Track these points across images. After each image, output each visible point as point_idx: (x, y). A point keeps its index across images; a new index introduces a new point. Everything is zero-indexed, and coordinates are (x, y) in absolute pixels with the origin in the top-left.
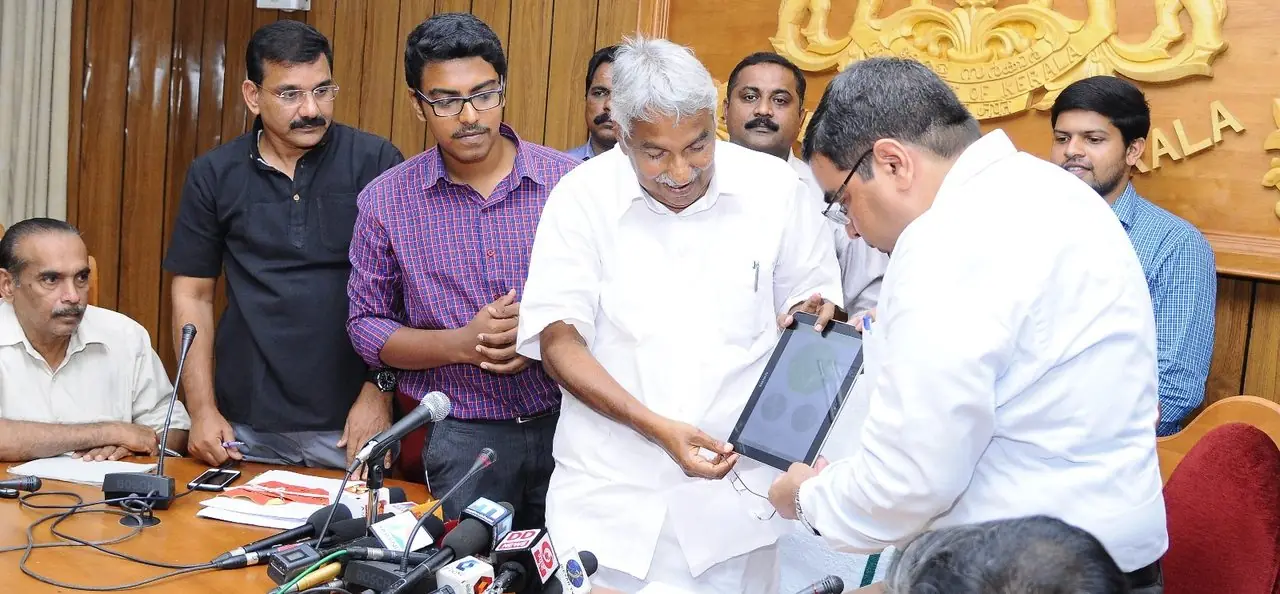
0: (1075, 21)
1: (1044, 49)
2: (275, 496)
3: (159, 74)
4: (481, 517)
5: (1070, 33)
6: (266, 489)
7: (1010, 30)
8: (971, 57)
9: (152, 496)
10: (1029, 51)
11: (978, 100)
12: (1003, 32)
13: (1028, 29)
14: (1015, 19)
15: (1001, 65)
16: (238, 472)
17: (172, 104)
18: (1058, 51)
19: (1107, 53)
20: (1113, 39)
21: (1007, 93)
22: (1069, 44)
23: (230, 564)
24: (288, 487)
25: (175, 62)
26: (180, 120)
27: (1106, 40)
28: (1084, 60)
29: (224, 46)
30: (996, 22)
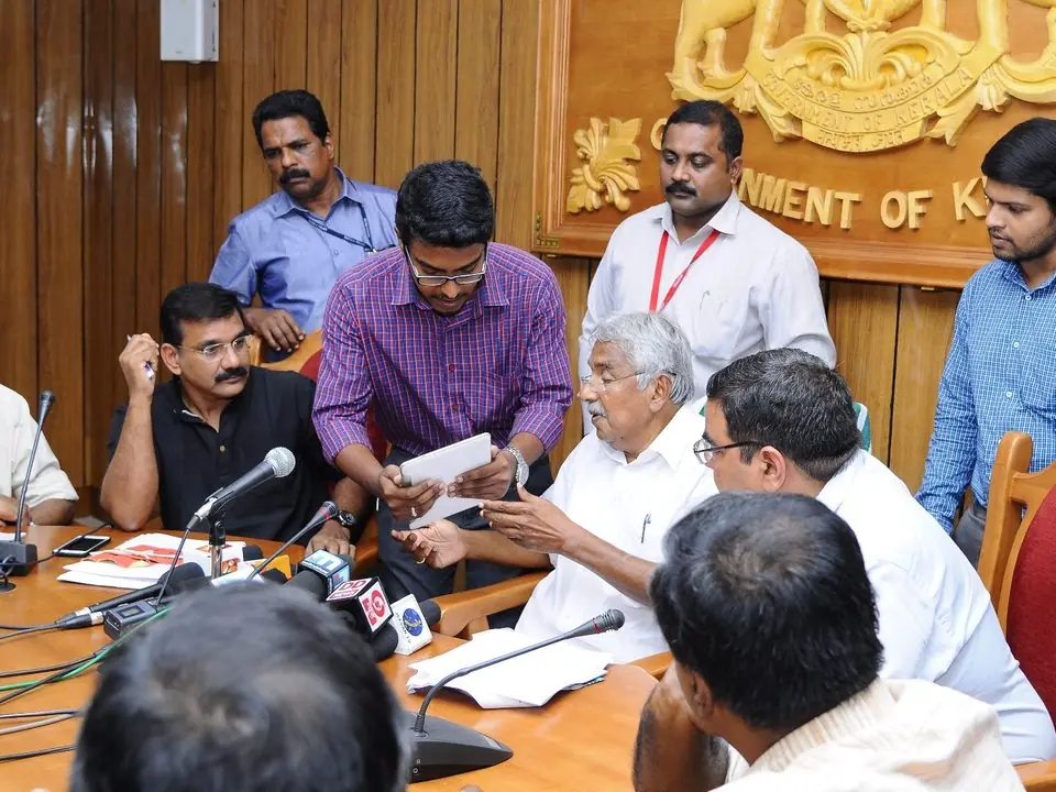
0: (965, 42)
1: (934, 72)
2: (138, 558)
3: (71, 133)
4: (316, 568)
5: (961, 55)
6: (133, 552)
7: (901, 55)
8: (864, 85)
9: (8, 561)
10: (921, 76)
11: (872, 130)
12: (894, 57)
13: (920, 52)
14: (905, 43)
15: (892, 91)
16: (108, 538)
17: (86, 166)
18: (949, 75)
19: (998, 74)
20: (1005, 60)
21: (900, 121)
22: (961, 67)
23: (72, 625)
24: (157, 550)
25: (86, 121)
26: (96, 181)
27: (997, 61)
28: (976, 83)
29: (134, 101)
30: (887, 46)
